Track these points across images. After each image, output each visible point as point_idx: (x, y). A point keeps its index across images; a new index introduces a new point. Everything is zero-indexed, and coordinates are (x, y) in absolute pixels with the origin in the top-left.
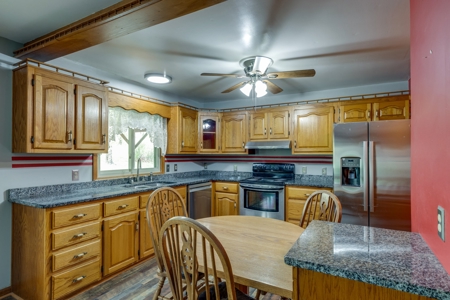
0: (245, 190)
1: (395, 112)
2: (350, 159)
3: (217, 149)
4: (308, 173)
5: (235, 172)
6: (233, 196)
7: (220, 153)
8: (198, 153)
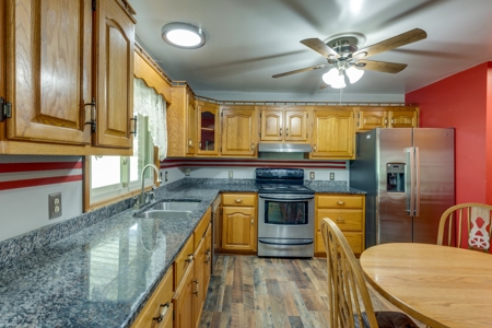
0: (267, 202)
1: (406, 121)
2: (396, 165)
3: (216, 151)
4: (316, 179)
5: (231, 179)
6: (249, 210)
7: (219, 156)
8: (196, 156)
